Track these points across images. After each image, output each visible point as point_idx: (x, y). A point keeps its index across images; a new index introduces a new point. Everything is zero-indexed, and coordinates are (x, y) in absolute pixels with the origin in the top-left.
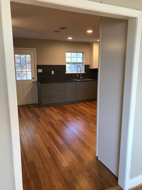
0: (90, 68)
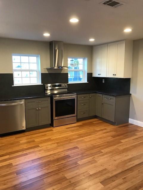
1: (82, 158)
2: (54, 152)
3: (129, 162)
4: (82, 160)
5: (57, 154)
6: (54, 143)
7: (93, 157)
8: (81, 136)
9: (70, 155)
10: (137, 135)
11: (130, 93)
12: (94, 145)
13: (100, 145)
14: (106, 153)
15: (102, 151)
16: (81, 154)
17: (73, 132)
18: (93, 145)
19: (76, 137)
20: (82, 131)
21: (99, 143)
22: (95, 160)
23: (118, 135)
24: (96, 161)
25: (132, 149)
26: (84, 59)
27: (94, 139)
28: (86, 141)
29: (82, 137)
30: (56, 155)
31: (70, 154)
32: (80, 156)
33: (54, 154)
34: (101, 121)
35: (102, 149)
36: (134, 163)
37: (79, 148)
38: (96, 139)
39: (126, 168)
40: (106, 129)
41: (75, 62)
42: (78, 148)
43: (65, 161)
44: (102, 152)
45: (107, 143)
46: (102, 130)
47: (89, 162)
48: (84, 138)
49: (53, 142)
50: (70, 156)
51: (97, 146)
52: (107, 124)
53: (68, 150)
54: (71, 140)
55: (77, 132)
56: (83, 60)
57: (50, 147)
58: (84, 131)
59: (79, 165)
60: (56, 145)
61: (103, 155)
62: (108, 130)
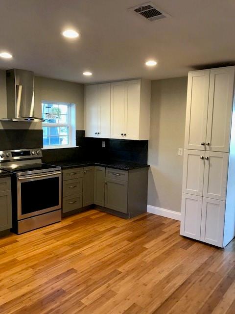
1: (87, 292)
2: (30, 288)
3: (168, 282)
4: (89, 294)
5: (36, 292)
6: (27, 269)
7: (106, 285)
8: (75, 246)
9: (64, 289)
10: (165, 233)
11: (148, 164)
12: (103, 260)
13: (113, 260)
14: (128, 273)
15: (120, 269)
16: (84, 283)
17: (58, 241)
18: (101, 261)
19: (67, 250)
20: (76, 236)
21: (110, 256)
22: (112, 289)
23: (138, 237)
24: (113, 291)
25: (165, 258)
26: (69, 105)
27: (101, 248)
28: (87, 254)
29: (79, 248)
30: (35, 294)
31: (64, 286)
32: (83, 288)
33: (31, 292)
34: (103, 214)
35: (119, 266)
36: (175, 285)
37: (77, 271)
38: (104, 248)
39: (167, 296)
40: (114, 227)
41: (53, 110)
42: (75, 271)
43: (56, 303)
44: (120, 273)
45: (123, 254)
46: (109, 230)
47: (103, 296)
48: (81, 250)
49: (24, 266)
50: (64, 292)
51: (109, 262)
52: (114, 218)
53: (58, 277)
54: (57, 256)
55: (67, 240)
56: (68, 107)
57: (18, 278)
58: (78, 235)
59: (86, 306)
60: (30, 271)
61: (123, 278)
62: (119, 229)
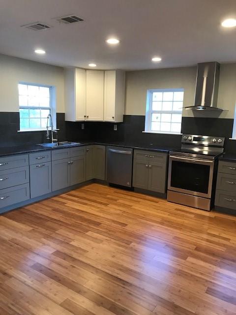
0: (68, 119)
